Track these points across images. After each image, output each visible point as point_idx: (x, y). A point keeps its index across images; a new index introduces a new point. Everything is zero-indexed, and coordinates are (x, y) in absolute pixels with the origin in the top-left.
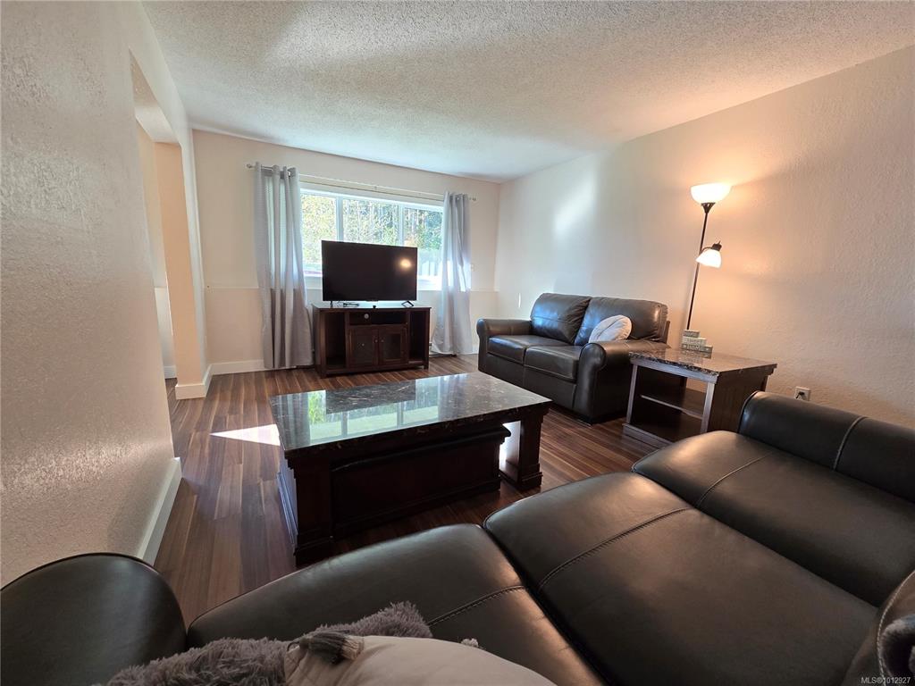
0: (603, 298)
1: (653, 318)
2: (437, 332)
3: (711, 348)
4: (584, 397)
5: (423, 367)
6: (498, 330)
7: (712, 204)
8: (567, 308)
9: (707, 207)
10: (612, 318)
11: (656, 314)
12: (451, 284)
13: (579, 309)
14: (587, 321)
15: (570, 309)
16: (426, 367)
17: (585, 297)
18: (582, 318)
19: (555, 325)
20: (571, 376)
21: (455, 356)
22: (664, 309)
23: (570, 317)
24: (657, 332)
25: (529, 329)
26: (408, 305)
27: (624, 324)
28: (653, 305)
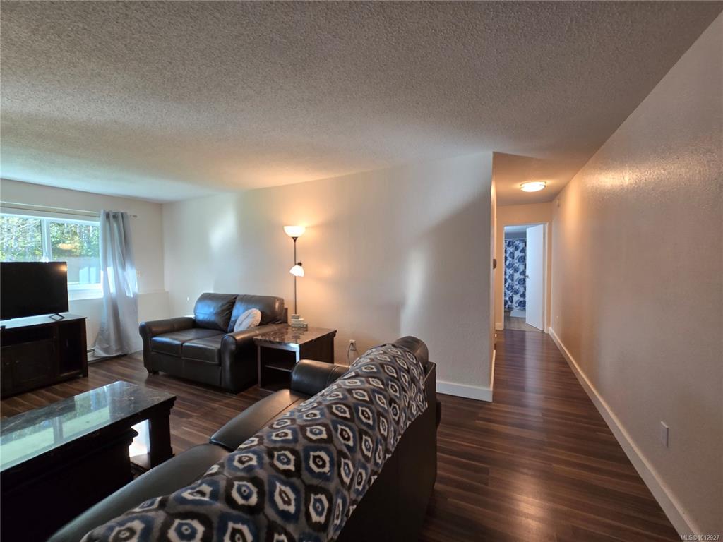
0: (245, 295)
1: (275, 308)
2: (100, 337)
3: (307, 325)
4: (227, 375)
5: (81, 376)
6: (160, 329)
7: (296, 238)
8: (220, 304)
9: (295, 239)
10: (250, 311)
11: (277, 305)
12: (113, 290)
13: (228, 304)
14: (235, 312)
15: (223, 305)
16: (86, 375)
17: (233, 295)
18: (232, 311)
19: (213, 318)
20: (217, 362)
21: (125, 355)
22: (282, 301)
23: (223, 311)
24: (278, 317)
25: (192, 324)
26: (57, 318)
27: (256, 315)
28: (273, 299)
